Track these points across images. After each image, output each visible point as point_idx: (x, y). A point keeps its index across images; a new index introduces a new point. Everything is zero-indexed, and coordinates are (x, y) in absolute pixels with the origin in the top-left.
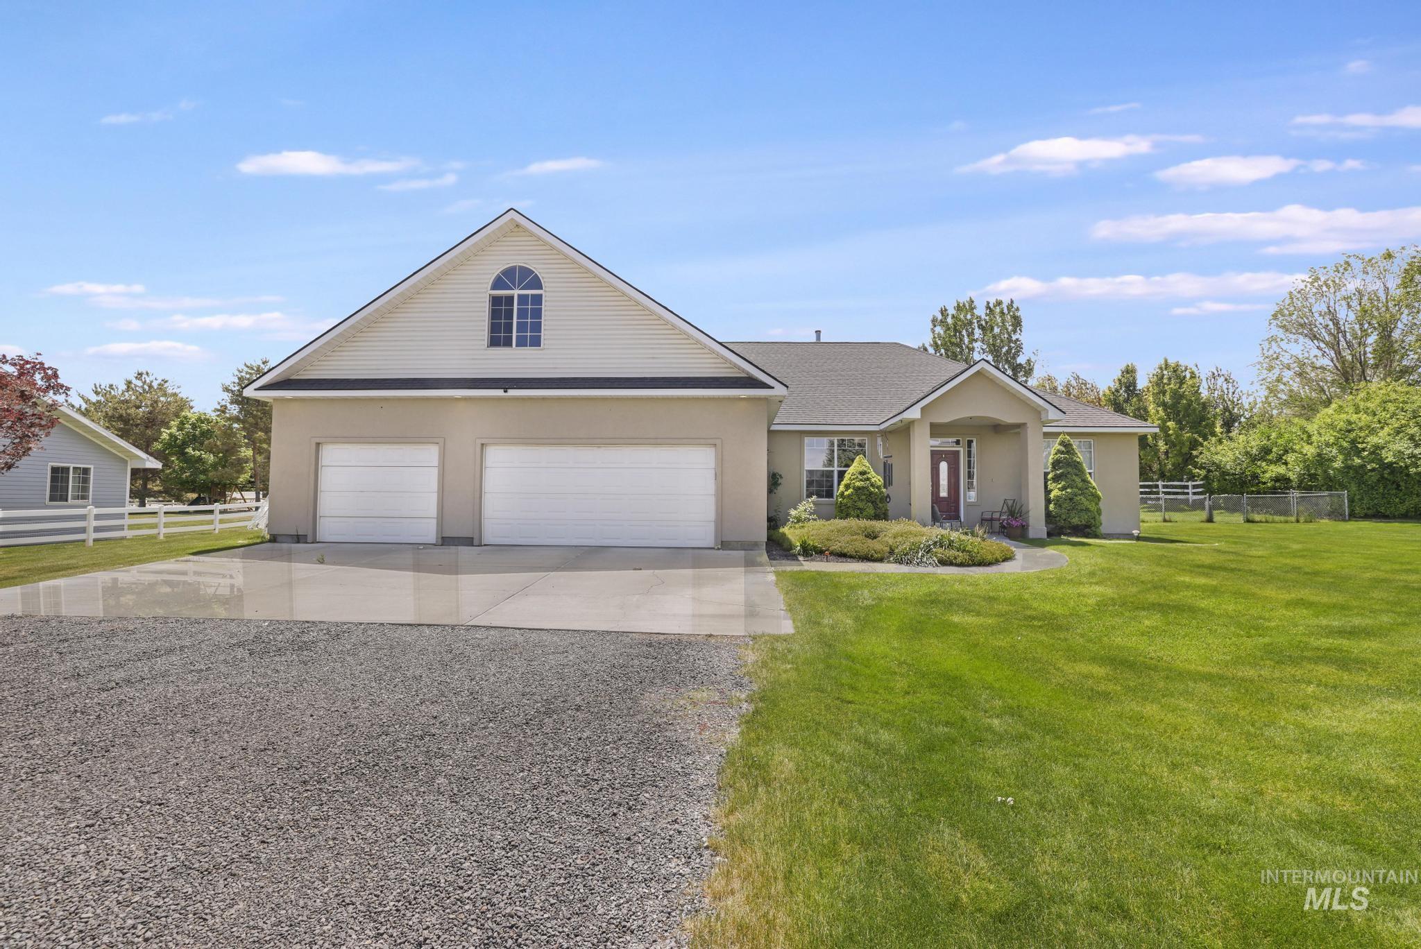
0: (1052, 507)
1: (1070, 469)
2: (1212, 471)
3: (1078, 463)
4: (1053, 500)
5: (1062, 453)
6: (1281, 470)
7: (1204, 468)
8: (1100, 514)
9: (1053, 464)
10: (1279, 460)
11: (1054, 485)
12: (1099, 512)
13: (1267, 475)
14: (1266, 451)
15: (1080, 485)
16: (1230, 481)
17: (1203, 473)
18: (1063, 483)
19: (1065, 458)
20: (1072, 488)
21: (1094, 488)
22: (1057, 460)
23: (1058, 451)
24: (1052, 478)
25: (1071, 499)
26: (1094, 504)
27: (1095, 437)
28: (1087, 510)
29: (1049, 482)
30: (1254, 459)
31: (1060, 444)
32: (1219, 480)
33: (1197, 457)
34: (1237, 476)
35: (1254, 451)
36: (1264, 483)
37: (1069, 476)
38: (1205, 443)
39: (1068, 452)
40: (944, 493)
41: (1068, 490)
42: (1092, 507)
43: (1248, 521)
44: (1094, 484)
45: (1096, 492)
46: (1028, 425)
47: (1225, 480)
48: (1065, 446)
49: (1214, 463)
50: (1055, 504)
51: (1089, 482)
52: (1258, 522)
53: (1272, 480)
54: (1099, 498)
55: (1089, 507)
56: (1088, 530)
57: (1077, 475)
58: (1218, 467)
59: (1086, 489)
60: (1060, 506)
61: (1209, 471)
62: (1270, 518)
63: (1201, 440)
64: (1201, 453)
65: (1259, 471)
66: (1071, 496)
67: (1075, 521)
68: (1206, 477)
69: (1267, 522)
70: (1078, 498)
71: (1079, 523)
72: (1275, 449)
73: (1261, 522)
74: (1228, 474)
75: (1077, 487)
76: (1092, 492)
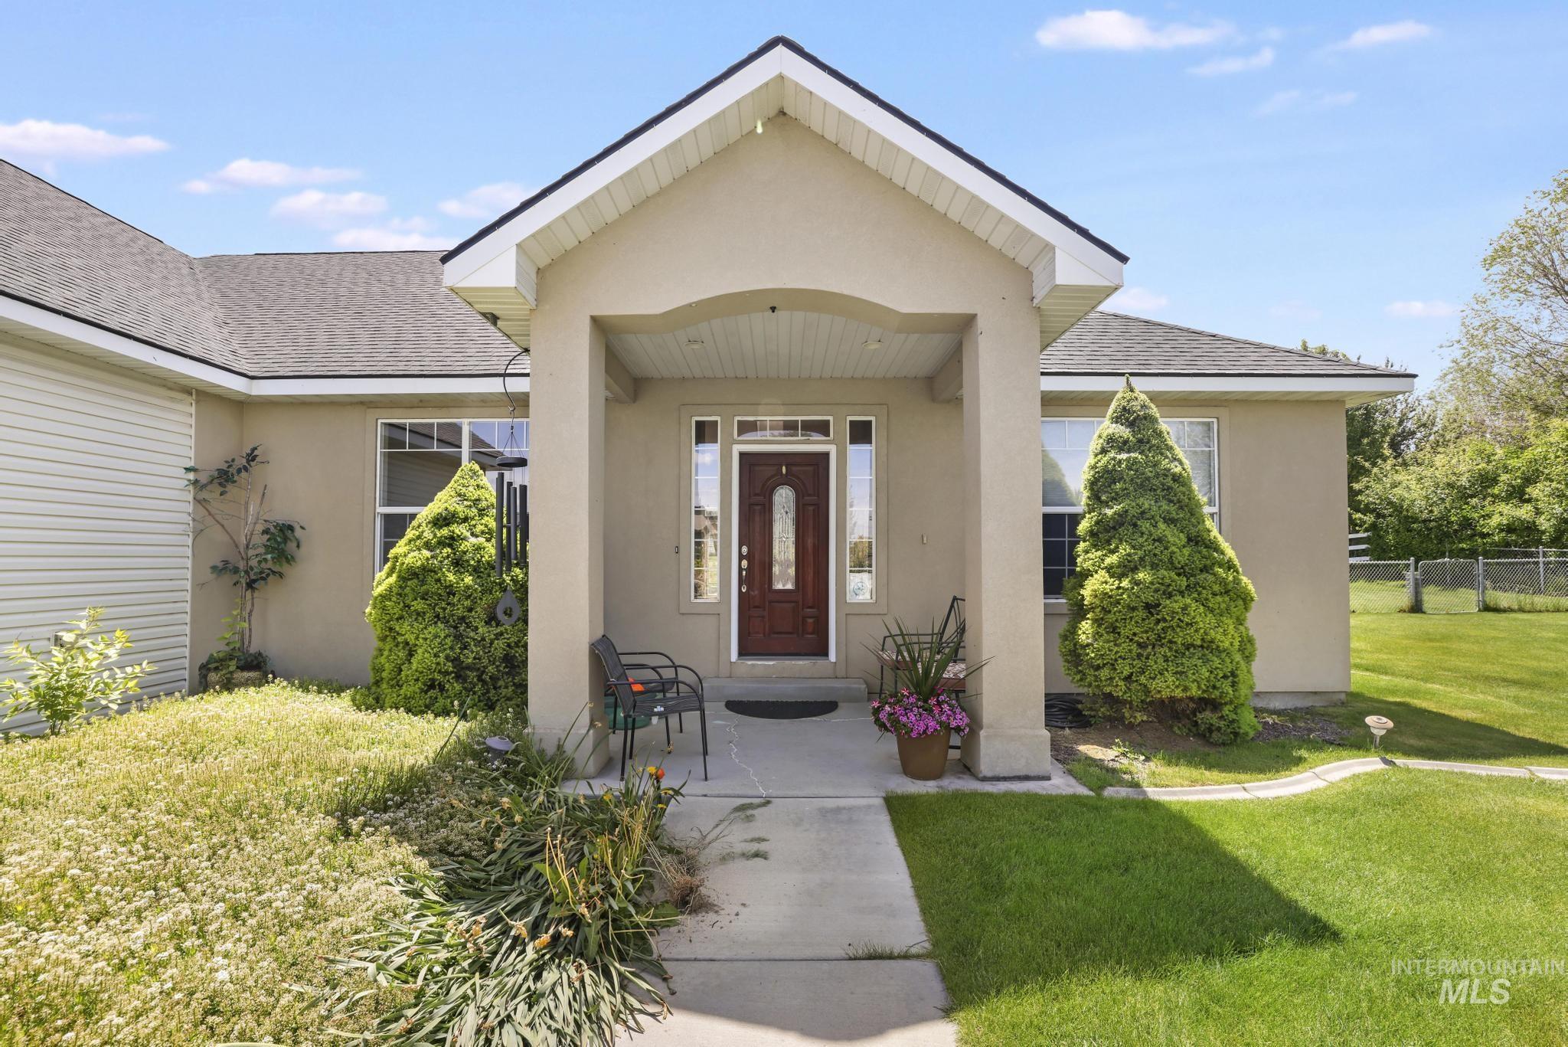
0: (1086, 629)
1: (1146, 503)
2: (1384, 517)
3: (1176, 478)
4: (1092, 609)
5: (1123, 446)
6: (1524, 512)
7: (1373, 511)
8: (1248, 658)
9: (1093, 484)
10: (1518, 494)
11: (1096, 554)
12: (1247, 648)
13: (1495, 520)
14: (1486, 481)
15: (1183, 555)
16: (1419, 532)
17: (1369, 519)
18: (1124, 549)
19: (1132, 464)
20: (1154, 567)
21: (1230, 566)
22: (1106, 470)
23: (1111, 439)
24: (1092, 534)
25: (1150, 607)
26: (1229, 623)
27: (1223, 412)
28: (1208, 646)
29: (1082, 546)
30: (1464, 496)
31: (1116, 420)
32: (1397, 531)
33: (1360, 492)
34: (1433, 524)
35: (1464, 481)
36: (1484, 536)
37: (1145, 525)
38: (1375, 470)
39: (1141, 444)
40: (784, 578)
41: (1141, 576)
42: (1226, 638)
43: (1487, 608)
44: (1230, 553)
45: (1237, 581)
46: (981, 323)
47: (1410, 530)
48: (1131, 424)
49: (1390, 503)
50: (1097, 622)
51: (1213, 546)
52: (1504, 611)
53: (1502, 530)
54: (1246, 599)
55: (1216, 635)
56: (1207, 716)
57: (1170, 521)
58: (1398, 509)
59: (1205, 569)
60: (1114, 629)
61: (1379, 516)
62: (1526, 599)
63: (1367, 465)
64: (1367, 487)
65: (1476, 515)
66: (1149, 597)
67: (1166, 686)
68: (1373, 527)
69: (1521, 610)
70: (1176, 604)
71: (1179, 693)
72: (1504, 477)
73: (1510, 610)
74: (1415, 520)
75: (1171, 565)
76: (1223, 582)
